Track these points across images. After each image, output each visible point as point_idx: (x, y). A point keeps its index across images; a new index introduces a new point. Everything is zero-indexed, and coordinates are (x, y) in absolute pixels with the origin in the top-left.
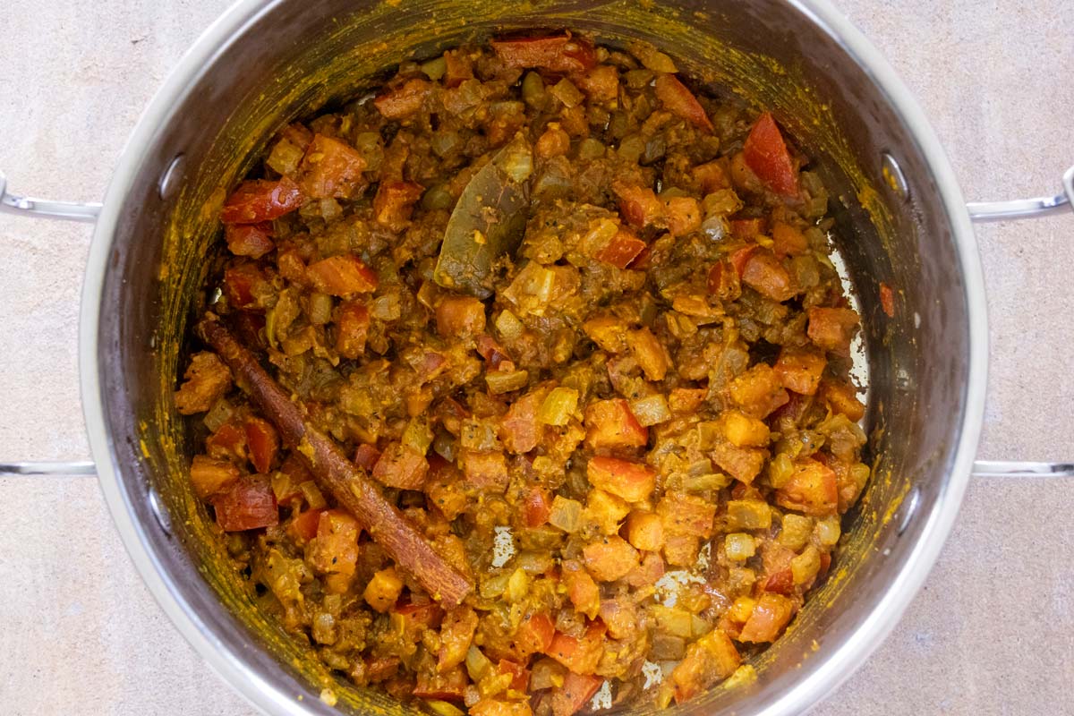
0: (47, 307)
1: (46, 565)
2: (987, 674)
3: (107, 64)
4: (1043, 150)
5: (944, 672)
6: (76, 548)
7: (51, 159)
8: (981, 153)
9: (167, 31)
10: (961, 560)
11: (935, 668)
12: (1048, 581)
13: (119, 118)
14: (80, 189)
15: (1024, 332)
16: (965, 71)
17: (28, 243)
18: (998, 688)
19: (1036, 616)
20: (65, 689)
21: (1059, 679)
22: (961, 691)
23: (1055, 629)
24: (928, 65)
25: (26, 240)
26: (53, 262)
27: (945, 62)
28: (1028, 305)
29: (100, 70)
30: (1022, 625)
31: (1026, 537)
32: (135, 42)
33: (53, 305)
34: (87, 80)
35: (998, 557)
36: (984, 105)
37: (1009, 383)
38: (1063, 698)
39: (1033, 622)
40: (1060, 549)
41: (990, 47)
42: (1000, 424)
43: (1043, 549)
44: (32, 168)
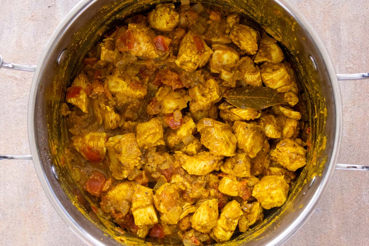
0: (21, 99)
1: (22, 186)
2: (340, 222)
3: (40, 15)
4: (361, 43)
5: (325, 221)
6: (32, 180)
7: (21, 48)
8: (340, 44)
9: (60, 3)
10: (332, 183)
11: (322, 220)
12: (361, 190)
13: (44, 33)
14: (31, 58)
15: (354, 105)
16: (335, 15)
17: (14, 76)
18: (343, 226)
19: (357, 202)
20: (29, 227)
21: (364, 223)
22: (331, 228)
23: (363, 206)
24: (322, 13)
25: (13, 75)
26: (23, 83)
27: (328, 12)
28: (355, 96)
29: (38, 16)
30: (352, 205)
31: (354, 175)
32: (49, 7)
33: (23, 98)
34: (33, 20)
35: (344, 182)
36: (341, 27)
37: (348, 123)
38: (365, 229)
39: (355, 204)
40: (365, 180)
41: (343, 7)
42: (345, 137)
43: (359, 179)
44: (15, 51)
